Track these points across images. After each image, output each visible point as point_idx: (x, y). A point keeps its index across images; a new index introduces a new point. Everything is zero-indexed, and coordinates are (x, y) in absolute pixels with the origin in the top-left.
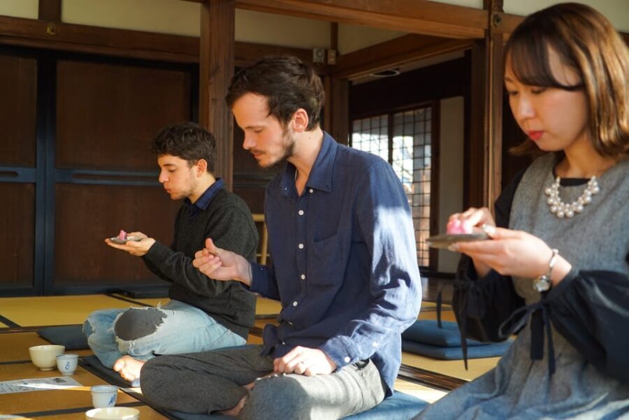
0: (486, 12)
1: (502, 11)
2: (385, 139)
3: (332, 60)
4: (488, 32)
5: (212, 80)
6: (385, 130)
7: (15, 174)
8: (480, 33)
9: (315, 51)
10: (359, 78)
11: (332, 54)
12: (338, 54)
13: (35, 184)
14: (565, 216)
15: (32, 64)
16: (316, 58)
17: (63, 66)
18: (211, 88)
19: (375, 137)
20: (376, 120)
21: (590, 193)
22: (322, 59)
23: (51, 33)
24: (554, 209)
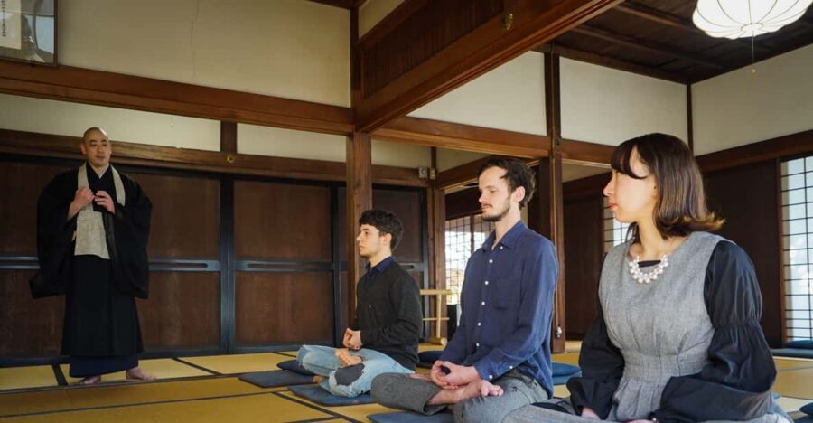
0: (549, 138)
1: (560, 137)
2: (468, 235)
3: (433, 176)
4: (551, 151)
5: (357, 191)
6: (468, 227)
7: (205, 265)
8: (545, 153)
9: (420, 170)
10: (450, 189)
11: (433, 171)
12: (436, 172)
13: (219, 272)
14: (644, 282)
15: (216, 183)
16: (421, 175)
17: (238, 185)
18: (356, 197)
19: (460, 234)
20: (460, 220)
21: (662, 267)
22: (426, 175)
23: (231, 162)
24: (635, 277)
